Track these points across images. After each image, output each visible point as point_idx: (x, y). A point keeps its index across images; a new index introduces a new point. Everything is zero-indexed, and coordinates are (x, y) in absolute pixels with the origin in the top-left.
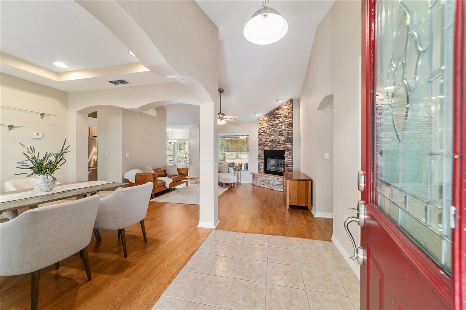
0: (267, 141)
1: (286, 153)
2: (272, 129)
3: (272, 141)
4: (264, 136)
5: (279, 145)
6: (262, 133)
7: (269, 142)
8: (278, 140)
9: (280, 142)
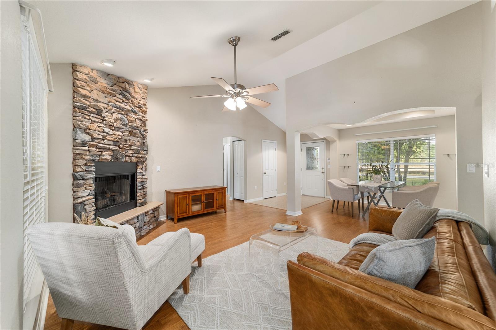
0: (107, 138)
1: (140, 166)
2: (120, 116)
3: (116, 143)
4: (97, 122)
5: (131, 152)
6: (91, 112)
7: (112, 143)
8: (128, 142)
9: (133, 148)
